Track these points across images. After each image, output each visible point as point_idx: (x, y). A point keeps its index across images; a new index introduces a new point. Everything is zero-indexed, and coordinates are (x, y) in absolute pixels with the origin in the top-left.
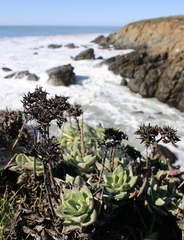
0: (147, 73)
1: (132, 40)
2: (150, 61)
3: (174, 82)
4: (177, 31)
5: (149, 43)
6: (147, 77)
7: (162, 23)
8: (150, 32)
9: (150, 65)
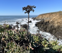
0: (44, 26)
1: (40, 18)
2: (45, 23)
3: (51, 28)
4: (51, 16)
5: (44, 19)
6: (44, 27)
7: (47, 14)
8: (45, 16)
9: (45, 24)
